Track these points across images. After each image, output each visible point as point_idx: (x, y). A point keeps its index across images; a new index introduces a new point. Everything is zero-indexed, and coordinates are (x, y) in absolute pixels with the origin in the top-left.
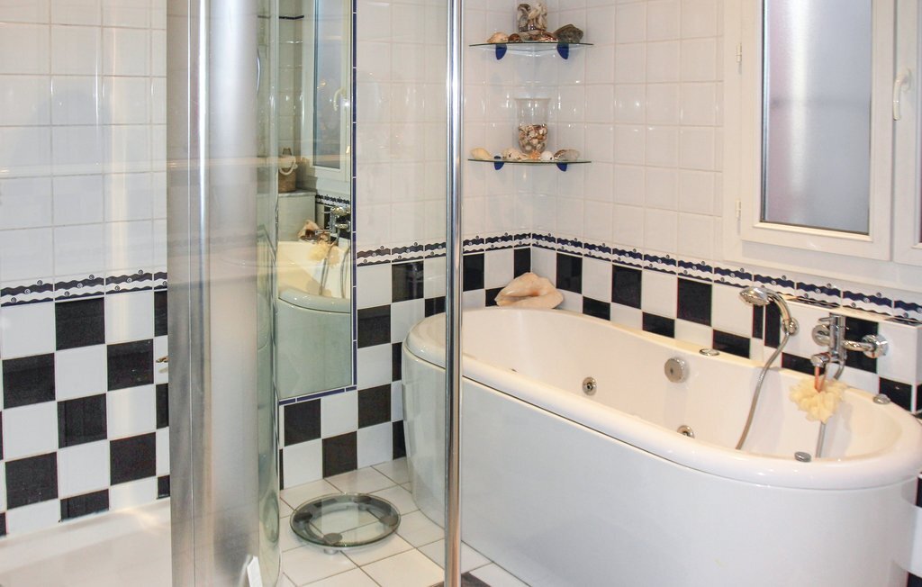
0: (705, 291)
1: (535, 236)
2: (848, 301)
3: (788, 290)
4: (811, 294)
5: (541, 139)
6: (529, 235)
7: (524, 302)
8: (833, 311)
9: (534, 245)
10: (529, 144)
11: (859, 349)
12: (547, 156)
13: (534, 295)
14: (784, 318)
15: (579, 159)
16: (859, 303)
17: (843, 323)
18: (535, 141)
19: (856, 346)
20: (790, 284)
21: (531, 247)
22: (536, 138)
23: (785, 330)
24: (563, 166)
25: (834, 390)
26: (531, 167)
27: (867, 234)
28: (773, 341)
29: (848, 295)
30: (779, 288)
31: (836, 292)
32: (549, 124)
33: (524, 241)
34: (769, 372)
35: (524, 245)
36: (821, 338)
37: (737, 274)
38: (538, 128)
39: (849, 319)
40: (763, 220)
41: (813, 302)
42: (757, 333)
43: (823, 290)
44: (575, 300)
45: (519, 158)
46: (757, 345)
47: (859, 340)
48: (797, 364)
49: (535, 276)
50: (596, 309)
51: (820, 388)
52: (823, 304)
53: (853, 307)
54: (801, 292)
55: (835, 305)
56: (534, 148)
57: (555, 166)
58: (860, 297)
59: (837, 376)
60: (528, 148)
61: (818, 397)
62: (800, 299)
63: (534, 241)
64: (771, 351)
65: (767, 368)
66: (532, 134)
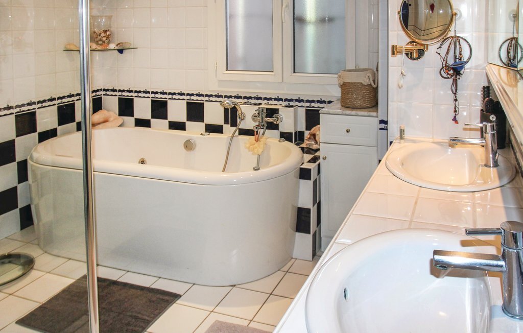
0: (201, 106)
1: (104, 90)
2: (266, 102)
3: (240, 100)
4: (250, 101)
5: (108, 37)
6: (101, 90)
7: (101, 126)
8: (260, 106)
9: (104, 95)
10: (100, 40)
11: (272, 121)
12: (112, 46)
13: (106, 121)
14: (239, 112)
15: (127, 47)
16: (270, 102)
17: (265, 111)
18: (104, 39)
19: (270, 120)
20: (241, 97)
21: (102, 96)
22: (105, 37)
23: (240, 118)
24: (121, 51)
25: (263, 140)
26: (101, 53)
27: (273, 72)
28: (234, 124)
29: (265, 99)
30: (236, 100)
31: (260, 98)
32: (112, 29)
33: (98, 93)
34: (234, 138)
35: (98, 95)
36: (256, 118)
37: (216, 96)
38: (105, 31)
39: (267, 109)
40: (227, 70)
41: (251, 104)
42: (226, 122)
43: (255, 98)
44: (131, 120)
45: (96, 48)
46: (228, 128)
47: (271, 117)
48: (245, 132)
49: (106, 111)
50: (142, 123)
51: (257, 140)
52: (255, 104)
53: (268, 104)
54: (246, 100)
55: (260, 104)
56: (104, 42)
57: (117, 51)
58: (270, 99)
59: (263, 134)
60: (100, 42)
61: (257, 144)
62: (245, 104)
63: (104, 93)
64: (234, 128)
65: (233, 136)
66: (103, 35)
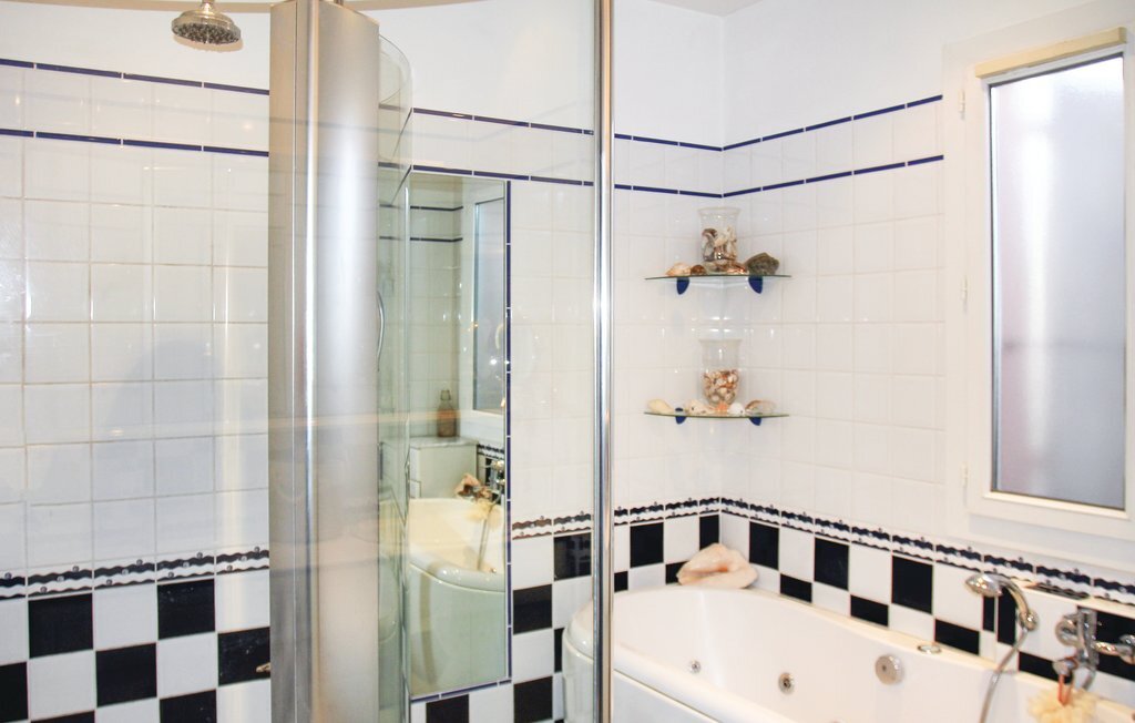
0: (926, 571)
1: (724, 501)
2: (1101, 591)
3: (1026, 574)
4: (1055, 581)
5: (730, 387)
6: (718, 500)
7: (710, 580)
8: (1083, 603)
9: (723, 511)
10: (716, 393)
11: (1114, 653)
12: (737, 408)
13: (723, 570)
14: (1020, 610)
15: (776, 412)
16: (1114, 594)
17: (1093, 620)
18: (723, 391)
19: (1109, 649)
20: (1028, 567)
21: (720, 513)
22: (724, 386)
23: (1023, 625)
24: (756, 420)
25: (1083, 703)
26: (719, 421)
27: (1123, 509)
28: (1007, 636)
29: (1099, 583)
30: (1014, 572)
31: (1085, 579)
32: (740, 370)
33: (711, 506)
34: (1004, 677)
35: (712, 511)
36: (1066, 637)
37: (964, 553)
38: (726, 374)
39: (1101, 615)
40: (994, 488)
41: (1056, 590)
42: (988, 626)
43: (1069, 576)
44: (771, 577)
45: (704, 412)
46: (988, 639)
47: (1114, 640)
48: (1035, 665)
49: (724, 548)
50: (795, 589)
51: (1065, 700)
52: (1069, 593)
53: (1107, 598)
54: (1042, 578)
55: (1083, 596)
56: (722, 398)
57: (748, 421)
58: (1115, 586)
59: (1087, 685)
60: (715, 398)
61: (1063, 712)
62: (1040, 587)
63: (724, 506)
64: (1005, 649)
65: (1000, 671)
66: (720, 382)
